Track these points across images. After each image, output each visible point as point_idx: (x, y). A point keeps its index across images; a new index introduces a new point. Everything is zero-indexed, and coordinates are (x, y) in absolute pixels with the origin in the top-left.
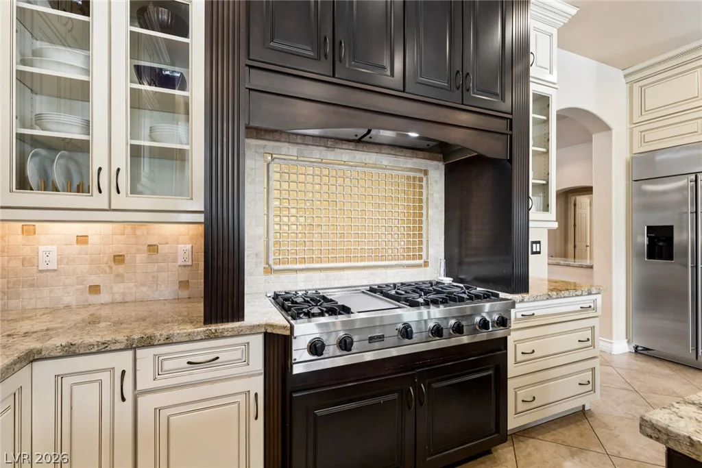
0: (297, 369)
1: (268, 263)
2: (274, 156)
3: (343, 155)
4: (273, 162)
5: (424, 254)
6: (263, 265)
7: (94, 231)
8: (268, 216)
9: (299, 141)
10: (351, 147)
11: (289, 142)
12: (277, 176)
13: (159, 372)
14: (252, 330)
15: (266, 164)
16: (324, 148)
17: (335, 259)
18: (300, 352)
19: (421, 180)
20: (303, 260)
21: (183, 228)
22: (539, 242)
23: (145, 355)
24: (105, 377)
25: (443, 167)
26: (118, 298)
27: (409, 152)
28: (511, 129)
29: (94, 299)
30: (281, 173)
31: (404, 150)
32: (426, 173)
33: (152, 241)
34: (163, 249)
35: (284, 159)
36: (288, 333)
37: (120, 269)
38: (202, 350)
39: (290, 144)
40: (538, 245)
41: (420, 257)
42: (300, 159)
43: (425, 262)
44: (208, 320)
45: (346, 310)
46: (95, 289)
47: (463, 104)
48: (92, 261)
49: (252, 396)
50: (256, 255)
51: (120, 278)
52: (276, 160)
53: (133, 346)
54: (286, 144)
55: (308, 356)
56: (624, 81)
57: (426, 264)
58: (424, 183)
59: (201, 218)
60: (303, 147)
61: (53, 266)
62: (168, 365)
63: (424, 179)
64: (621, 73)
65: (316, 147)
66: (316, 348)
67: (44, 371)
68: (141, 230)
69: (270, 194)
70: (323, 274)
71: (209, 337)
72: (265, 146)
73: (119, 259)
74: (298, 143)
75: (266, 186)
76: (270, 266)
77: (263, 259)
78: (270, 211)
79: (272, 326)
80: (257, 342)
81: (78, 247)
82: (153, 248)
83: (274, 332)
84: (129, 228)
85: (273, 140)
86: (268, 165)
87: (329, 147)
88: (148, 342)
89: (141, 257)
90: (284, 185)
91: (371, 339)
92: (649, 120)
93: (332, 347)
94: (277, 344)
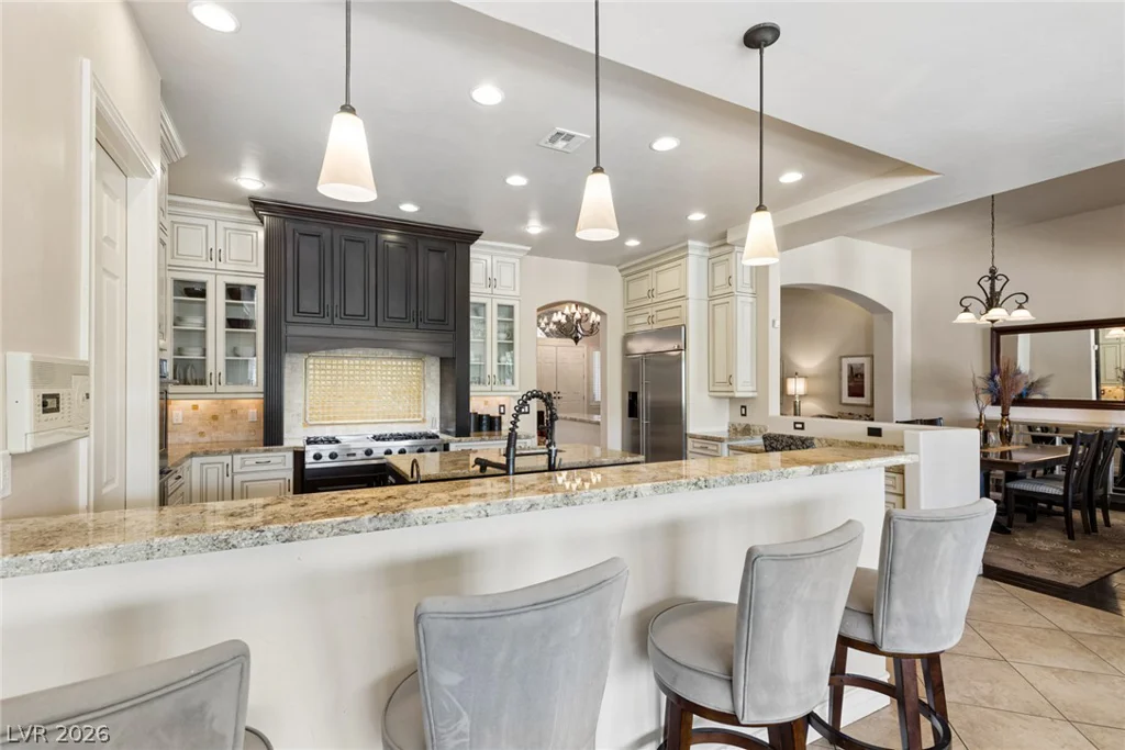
0: (307, 466)
2: (310, 354)
4: (309, 359)
5: (422, 414)
6: (302, 421)
7: (202, 404)
12: (311, 366)
13: (243, 465)
14: (288, 449)
15: (304, 359)
17: (355, 418)
18: (309, 458)
20: (329, 419)
21: (251, 401)
23: (237, 458)
24: (220, 466)
26: (215, 440)
28: (455, 340)
29: (202, 440)
30: (315, 364)
33: (234, 407)
34: (240, 412)
35: (317, 356)
36: (304, 450)
37: (216, 423)
38: (262, 457)
41: (419, 416)
42: (328, 355)
44: (265, 445)
45: (337, 442)
46: (202, 434)
47: (417, 329)
48: (200, 419)
49: (287, 481)
50: (298, 415)
51: (216, 428)
52: (311, 357)
53: (232, 453)
55: (313, 461)
56: (620, 275)
57: (424, 420)
59: (262, 396)
61: (180, 422)
62: (247, 463)
64: (617, 269)
66: (317, 457)
67: (196, 461)
68: (227, 402)
71: (266, 451)
73: (215, 418)
76: (306, 421)
77: (302, 417)
78: (307, 388)
79: (296, 447)
80: (290, 456)
81: (192, 411)
82: (234, 412)
83: (298, 449)
84: (220, 402)
86: (306, 360)
88: (238, 452)
89: (227, 417)
90: (317, 372)
91: (348, 455)
92: (631, 309)
93: (326, 458)
94: (299, 456)
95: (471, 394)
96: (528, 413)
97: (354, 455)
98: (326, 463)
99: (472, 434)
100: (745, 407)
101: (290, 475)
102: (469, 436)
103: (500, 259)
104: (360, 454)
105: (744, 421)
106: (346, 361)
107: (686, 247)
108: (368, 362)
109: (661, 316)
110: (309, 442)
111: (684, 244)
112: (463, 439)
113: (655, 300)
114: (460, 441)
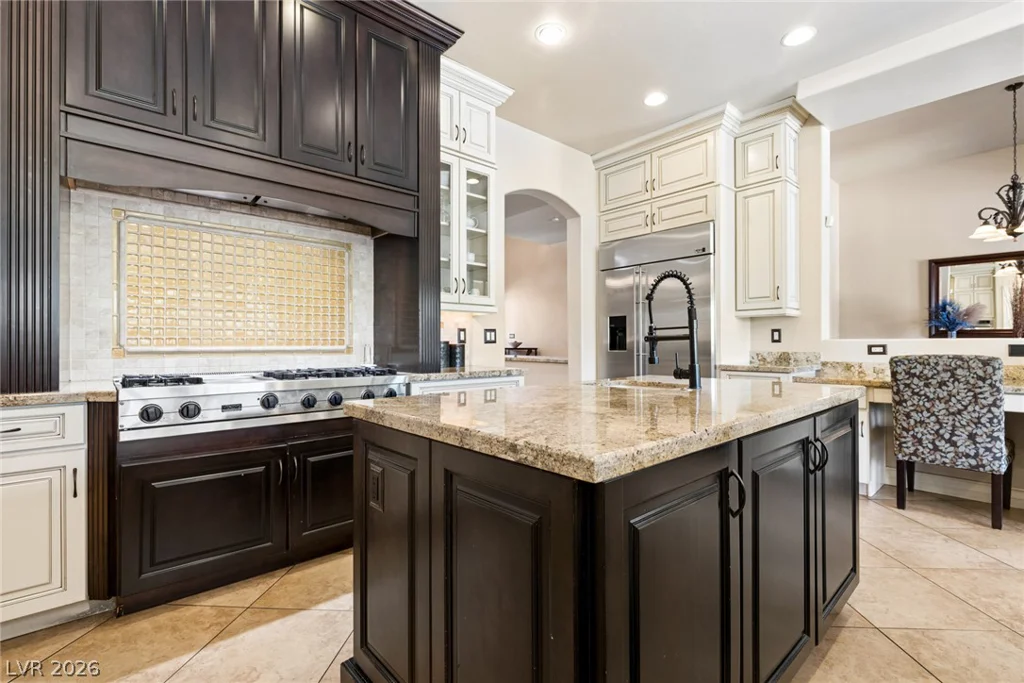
0: (124, 437)
1: (119, 344)
2: (128, 213)
3: (232, 220)
4: (126, 221)
5: (346, 338)
6: (112, 344)
8: (118, 286)
9: (166, 198)
10: (243, 211)
11: (150, 198)
12: (132, 238)
14: (70, 400)
15: (115, 222)
16: (203, 209)
18: (128, 419)
19: (341, 254)
22: (494, 330)
25: (372, 241)
27: (326, 223)
28: (418, 207)
30: (139, 234)
31: (319, 219)
32: (348, 247)
35: (144, 218)
36: (113, 399)
39: (153, 201)
40: (493, 334)
41: (342, 342)
42: (168, 219)
43: (348, 348)
45: (196, 382)
47: (356, 176)
49: (70, 473)
50: (101, 333)
52: (130, 219)
54: (148, 201)
55: (139, 423)
56: (593, 167)
57: (349, 350)
58: (346, 259)
60: (172, 205)
63: (347, 254)
64: (590, 159)
65: (191, 207)
66: (150, 414)
69: (122, 260)
70: (202, 359)
71: (7, 405)
72: (114, 201)
74: (164, 200)
75: (115, 249)
76: (121, 346)
77: (111, 338)
78: (122, 280)
79: (94, 394)
80: (77, 417)
83: (98, 400)
85: (125, 194)
86: (119, 224)
87: (210, 208)
90: (145, 249)
91: (224, 408)
92: (609, 210)
93: (171, 415)
94: (102, 414)
95: (443, 306)
96: (495, 342)
97: (238, 407)
98: (172, 429)
99: (442, 369)
100: (779, 331)
101: (79, 460)
102: (439, 371)
103: (471, 100)
104: (252, 406)
105: (777, 349)
106: (207, 237)
107: (723, 113)
108: (250, 243)
109: (666, 213)
110: (127, 382)
111: (719, 109)
112: (433, 376)
113: (655, 194)
114: (428, 380)
